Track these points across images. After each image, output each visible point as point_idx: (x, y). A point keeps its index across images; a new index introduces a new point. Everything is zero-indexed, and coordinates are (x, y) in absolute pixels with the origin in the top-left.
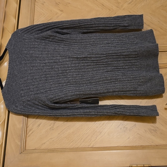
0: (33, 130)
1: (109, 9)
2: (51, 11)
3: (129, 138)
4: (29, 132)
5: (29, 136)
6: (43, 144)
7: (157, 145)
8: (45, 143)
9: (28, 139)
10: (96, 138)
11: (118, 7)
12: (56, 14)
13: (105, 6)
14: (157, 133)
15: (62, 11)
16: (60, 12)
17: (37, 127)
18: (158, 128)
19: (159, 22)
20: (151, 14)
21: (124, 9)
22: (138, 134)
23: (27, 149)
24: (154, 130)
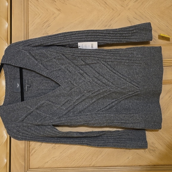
0: (36, 149)
1: (113, 9)
2: (47, 10)
3: (128, 158)
4: (32, 151)
5: (32, 155)
6: (46, 163)
7: (155, 165)
8: (48, 162)
9: (31, 158)
10: (97, 158)
11: (122, 6)
12: (53, 14)
13: (108, 5)
14: (155, 153)
15: (59, 10)
16: (57, 12)
17: (39, 146)
18: (157, 148)
19: (167, 26)
20: (159, 15)
21: (129, 9)
22: (137, 154)
23: (31, 168)
24: (152, 150)
